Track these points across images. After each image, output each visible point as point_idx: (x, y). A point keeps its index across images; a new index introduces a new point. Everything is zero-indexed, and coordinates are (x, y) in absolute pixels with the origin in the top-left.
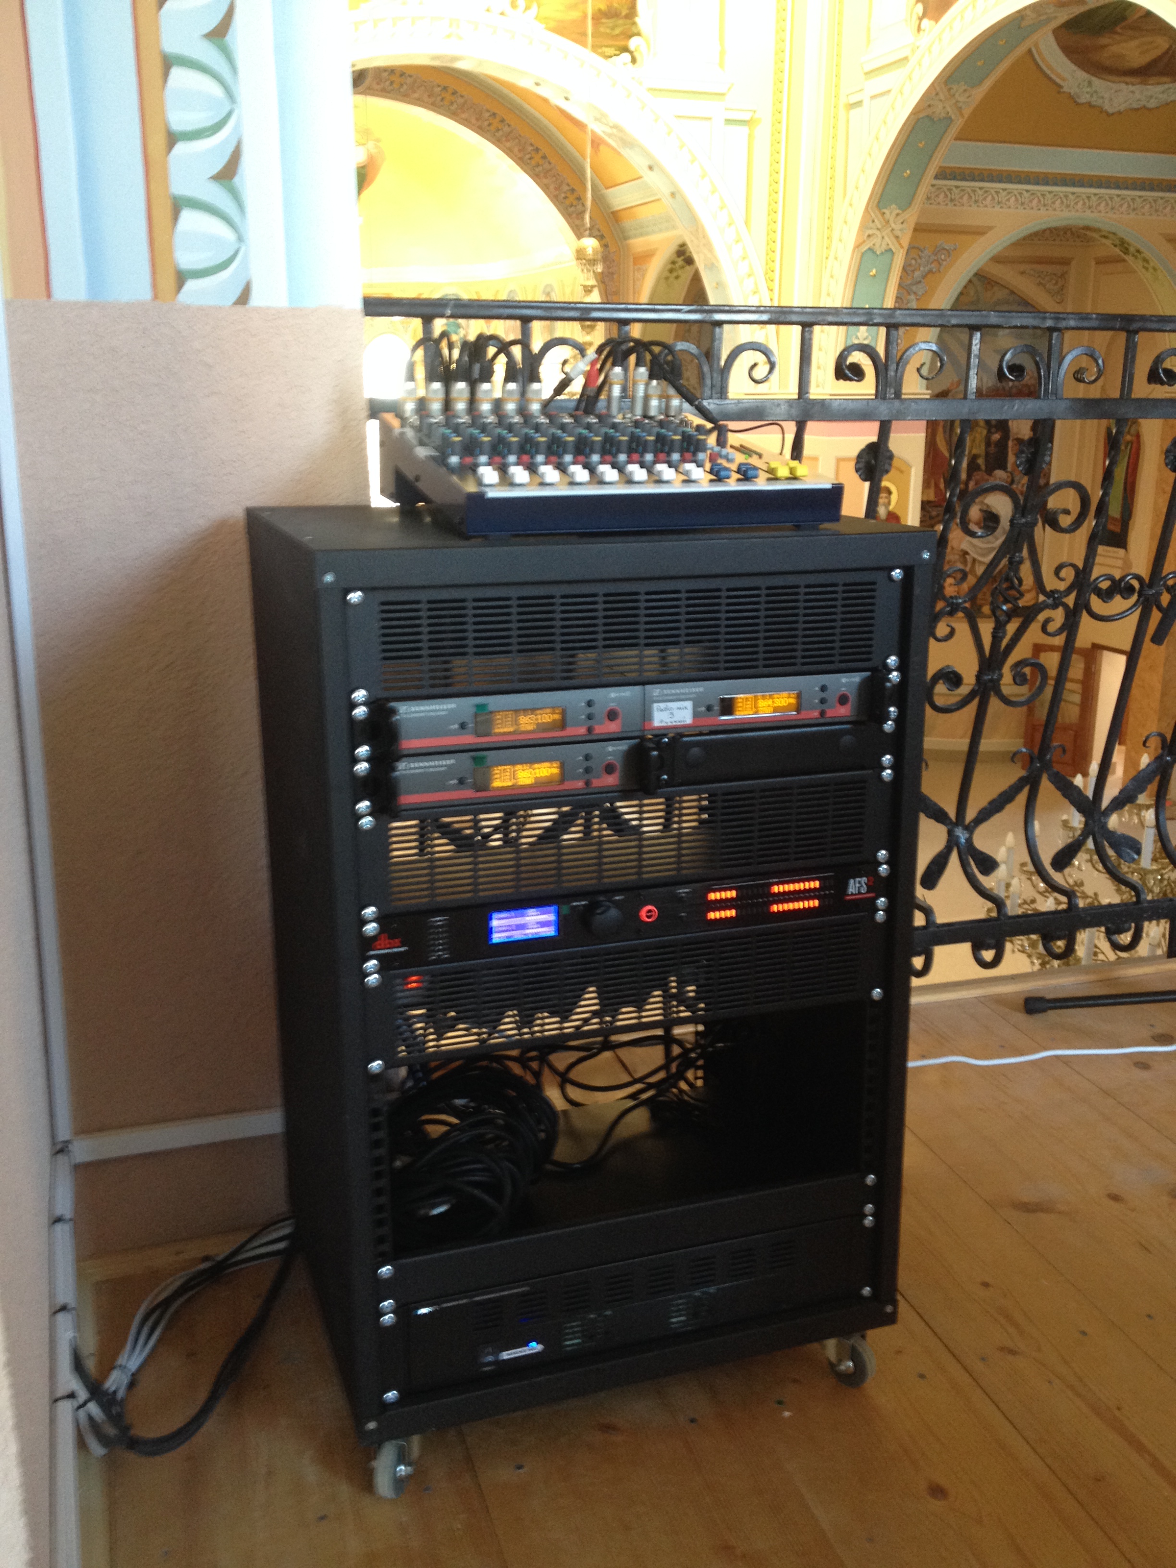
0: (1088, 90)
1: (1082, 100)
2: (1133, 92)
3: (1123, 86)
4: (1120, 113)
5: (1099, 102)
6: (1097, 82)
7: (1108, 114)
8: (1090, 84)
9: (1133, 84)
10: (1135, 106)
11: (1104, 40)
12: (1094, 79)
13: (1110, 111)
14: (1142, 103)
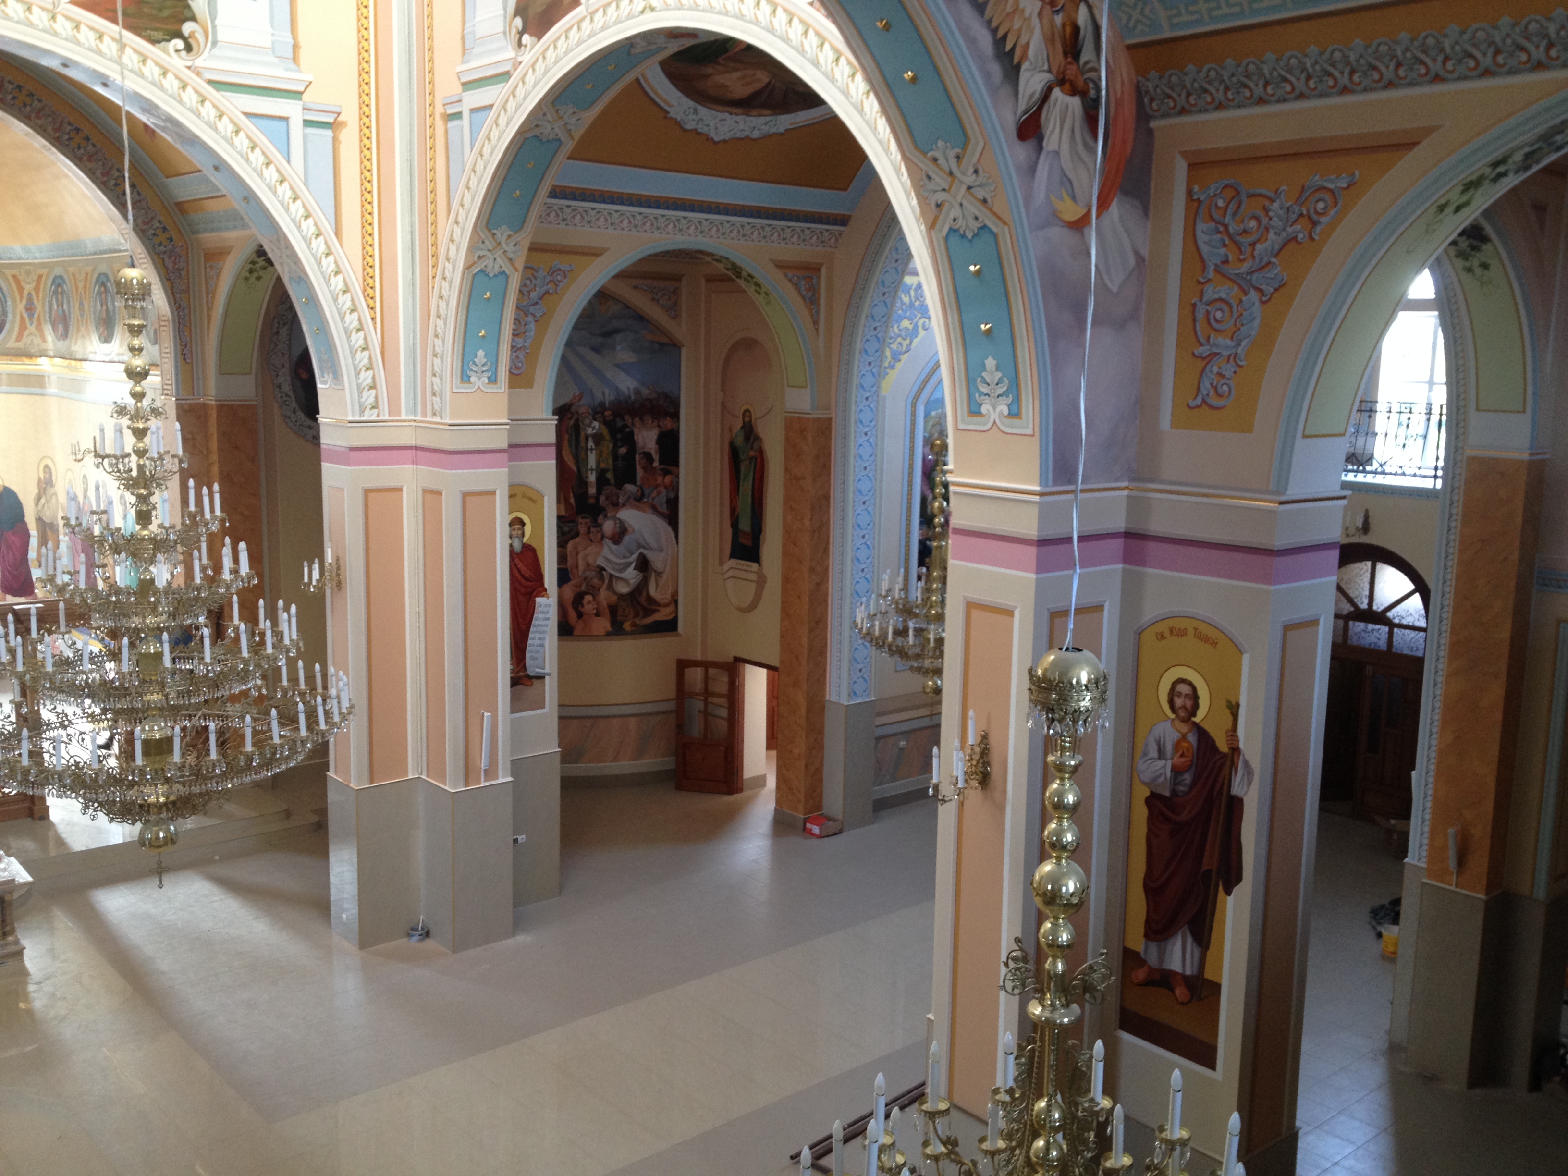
0: (694, 117)
1: (688, 127)
2: (736, 122)
3: (727, 116)
4: (725, 141)
5: (705, 130)
6: (703, 111)
7: (716, 143)
8: (695, 110)
9: (737, 114)
10: (738, 135)
11: (709, 70)
12: (699, 107)
13: (716, 139)
14: (746, 133)
